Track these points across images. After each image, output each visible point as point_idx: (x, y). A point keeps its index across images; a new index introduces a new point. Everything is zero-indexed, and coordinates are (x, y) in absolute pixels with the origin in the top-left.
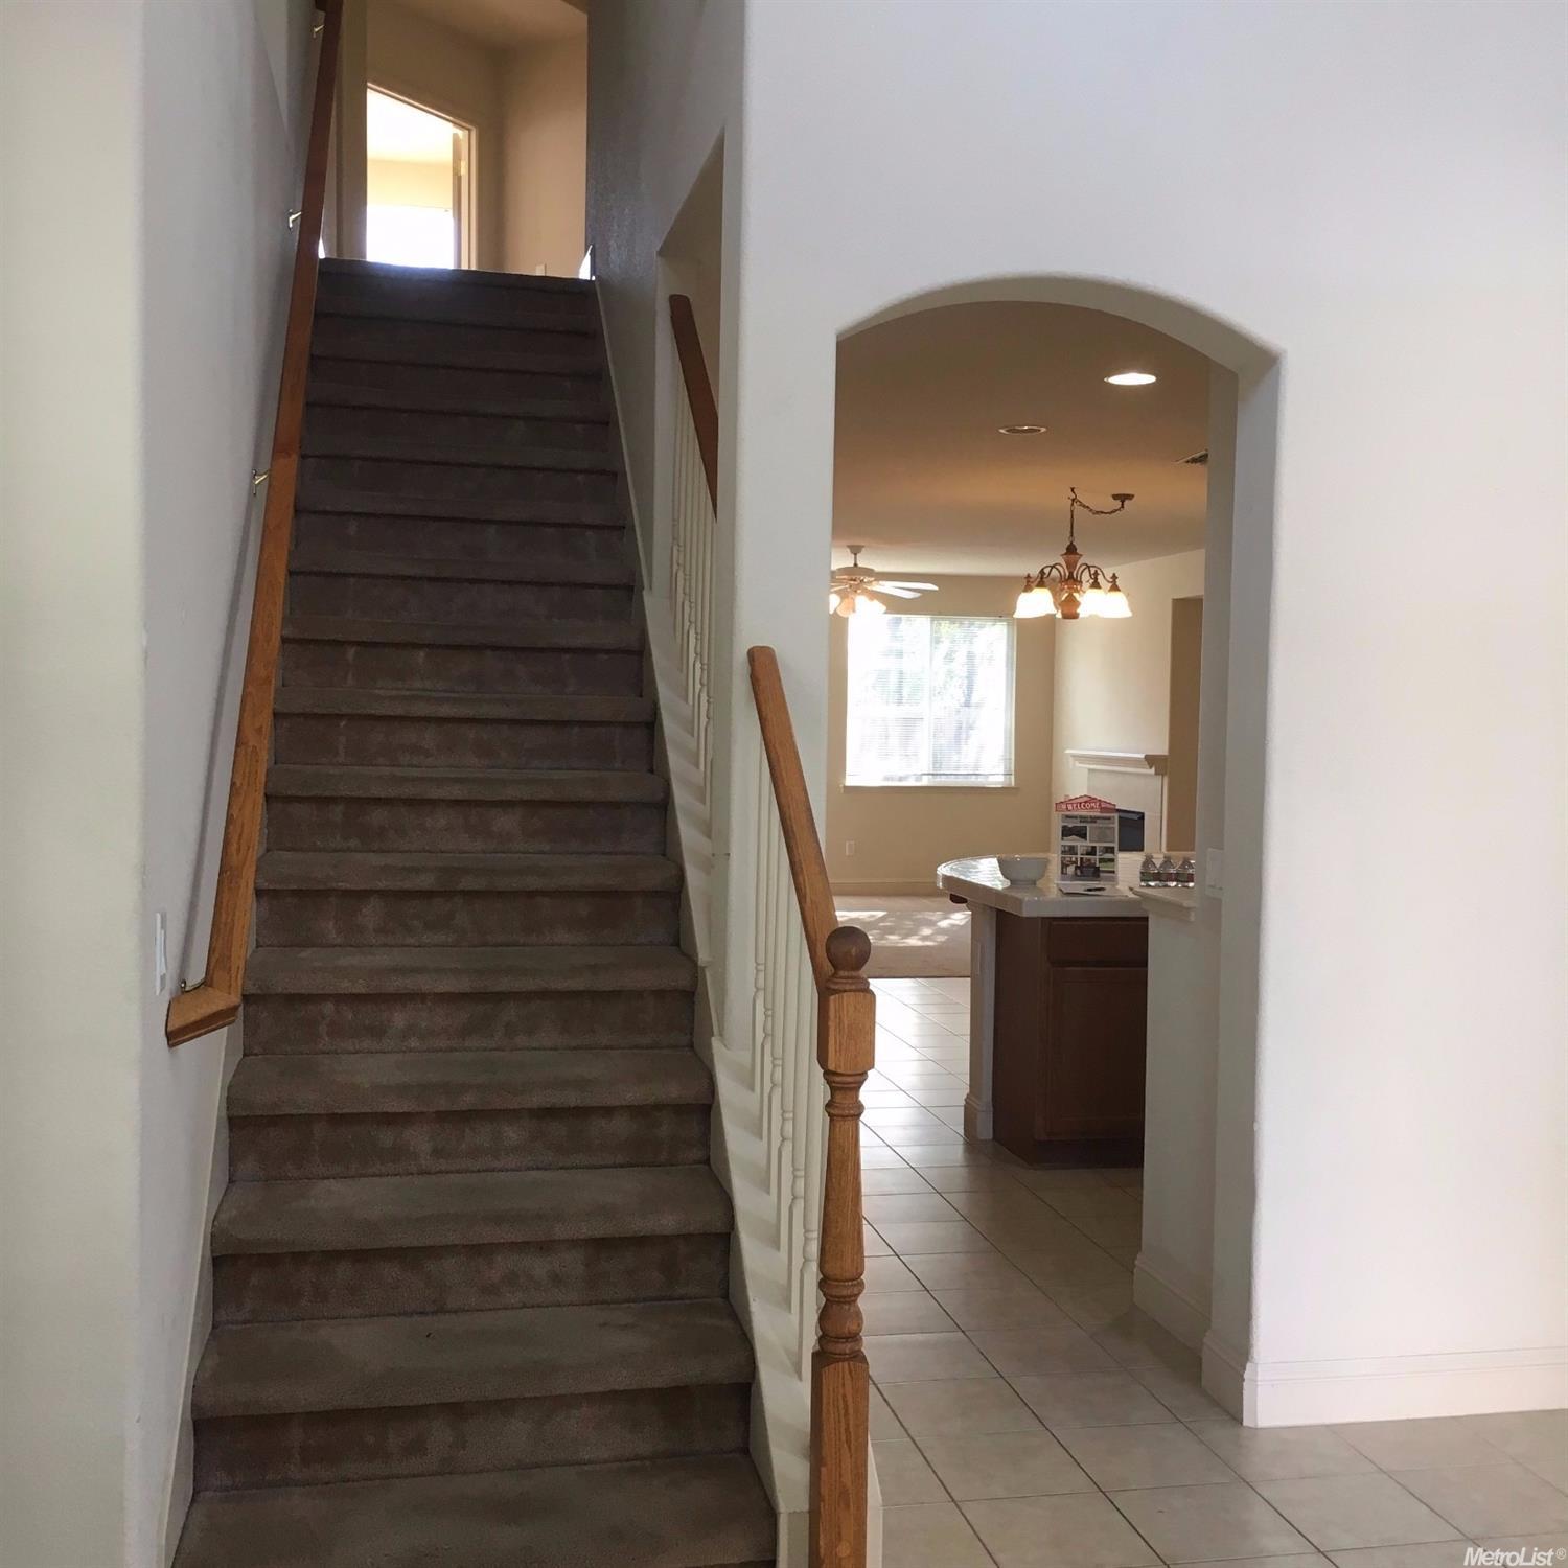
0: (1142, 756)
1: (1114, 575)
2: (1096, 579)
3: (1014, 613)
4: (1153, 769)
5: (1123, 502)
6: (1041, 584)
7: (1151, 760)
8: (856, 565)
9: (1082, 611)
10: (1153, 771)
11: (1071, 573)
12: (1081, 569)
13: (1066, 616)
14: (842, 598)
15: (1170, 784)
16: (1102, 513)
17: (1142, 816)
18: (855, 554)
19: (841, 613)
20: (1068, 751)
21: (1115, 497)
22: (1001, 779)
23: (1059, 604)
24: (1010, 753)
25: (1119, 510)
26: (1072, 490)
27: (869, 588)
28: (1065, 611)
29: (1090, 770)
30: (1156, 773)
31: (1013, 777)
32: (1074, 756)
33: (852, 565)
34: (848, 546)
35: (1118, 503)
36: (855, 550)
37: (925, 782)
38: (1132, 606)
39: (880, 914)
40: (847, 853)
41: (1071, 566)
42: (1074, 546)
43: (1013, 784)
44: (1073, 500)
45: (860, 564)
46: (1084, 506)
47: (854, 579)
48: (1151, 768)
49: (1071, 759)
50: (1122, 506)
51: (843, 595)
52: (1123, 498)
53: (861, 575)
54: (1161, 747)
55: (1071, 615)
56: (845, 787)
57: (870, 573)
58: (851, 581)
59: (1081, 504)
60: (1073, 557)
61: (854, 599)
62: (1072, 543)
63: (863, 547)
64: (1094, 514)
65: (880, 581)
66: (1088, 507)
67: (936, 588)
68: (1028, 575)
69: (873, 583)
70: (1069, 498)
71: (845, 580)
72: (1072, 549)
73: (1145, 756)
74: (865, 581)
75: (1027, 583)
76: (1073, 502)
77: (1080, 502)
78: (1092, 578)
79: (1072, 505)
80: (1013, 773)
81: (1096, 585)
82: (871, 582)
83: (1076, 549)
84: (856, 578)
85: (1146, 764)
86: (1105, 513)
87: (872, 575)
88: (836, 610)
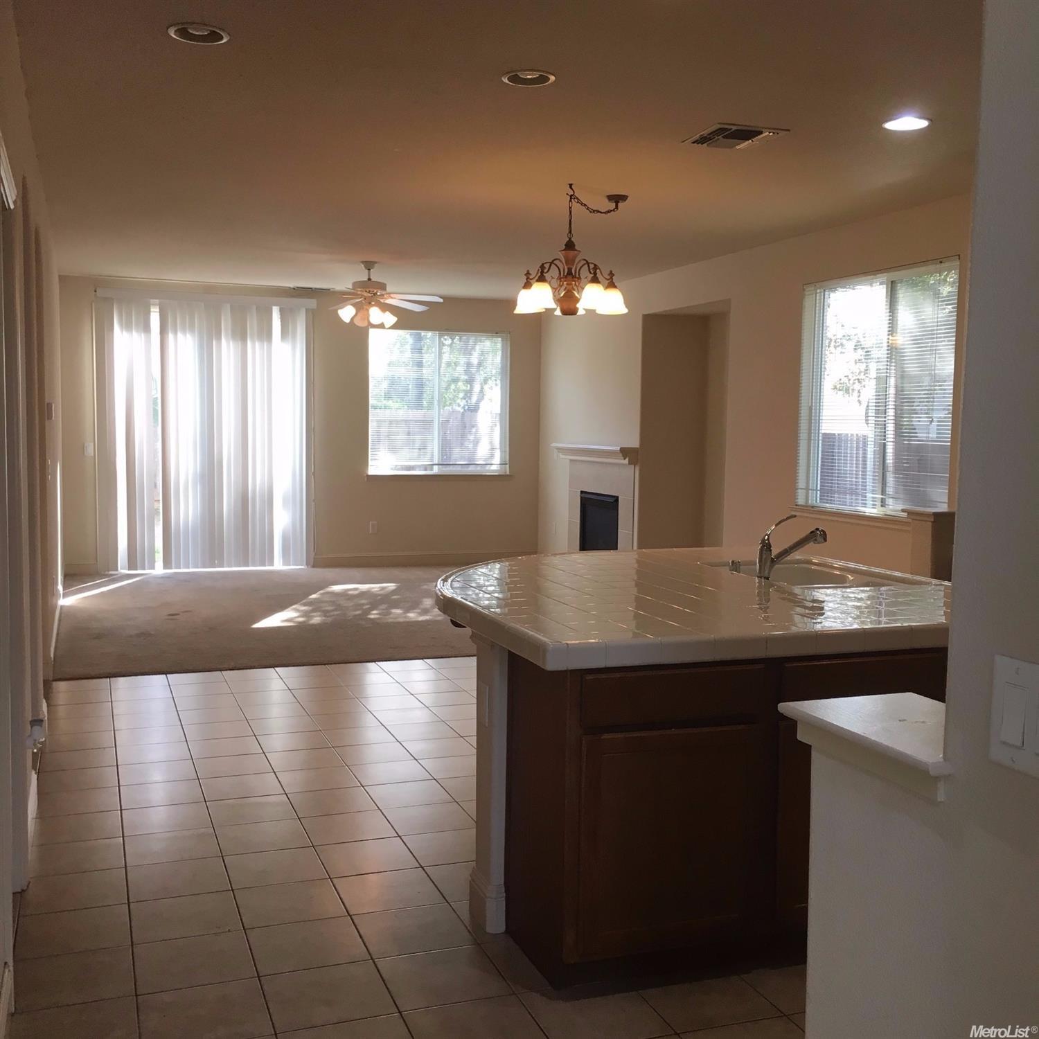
0: (619, 449)
1: (611, 272)
2: (595, 274)
3: (515, 309)
4: (627, 459)
5: (617, 203)
6: (541, 279)
7: (625, 452)
8: (369, 279)
9: (582, 307)
10: (626, 461)
11: (570, 270)
12: (580, 265)
13: (565, 313)
14: (358, 310)
15: (640, 470)
16: (598, 212)
17: (616, 499)
18: (369, 270)
19: (359, 323)
20: (553, 445)
21: (610, 198)
22: (498, 467)
23: (559, 301)
24: (506, 447)
25: (614, 210)
26: (571, 185)
27: (382, 301)
28: (565, 307)
29: (571, 460)
30: (630, 463)
31: (508, 466)
32: (559, 449)
33: (366, 279)
34: (362, 262)
35: (613, 205)
36: (369, 266)
37: (436, 470)
38: (627, 304)
39: (391, 586)
40: (370, 532)
41: (569, 261)
42: (573, 242)
43: (508, 473)
44: (571, 196)
45: (373, 279)
46: (582, 204)
47: (369, 293)
48: (625, 459)
49: (555, 450)
50: (617, 207)
51: (359, 307)
52: (617, 199)
53: (376, 288)
54: (634, 442)
55: (569, 311)
56: (368, 476)
57: (382, 286)
58: (365, 294)
59: (579, 201)
60: (571, 253)
61: (368, 310)
62: (570, 239)
63: (376, 263)
64: (591, 212)
65: (392, 295)
66: (585, 205)
67: (441, 300)
68: (528, 271)
69: (385, 296)
70: (567, 194)
71: (359, 293)
72: (570, 246)
73: (621, 448)
74: (379, 294)
75: (527, 279)
76: (571, 198)
77: (577, 199)
78: (590, 273)
79: (570, 201)
80: (508, 462)
81: (595, 280)
82: (383, 295)
83: (574, 245)
84: (370, 291)
85: (621, 455)
86: (601, 213)
87: (385, 289)
88: (352, 319)
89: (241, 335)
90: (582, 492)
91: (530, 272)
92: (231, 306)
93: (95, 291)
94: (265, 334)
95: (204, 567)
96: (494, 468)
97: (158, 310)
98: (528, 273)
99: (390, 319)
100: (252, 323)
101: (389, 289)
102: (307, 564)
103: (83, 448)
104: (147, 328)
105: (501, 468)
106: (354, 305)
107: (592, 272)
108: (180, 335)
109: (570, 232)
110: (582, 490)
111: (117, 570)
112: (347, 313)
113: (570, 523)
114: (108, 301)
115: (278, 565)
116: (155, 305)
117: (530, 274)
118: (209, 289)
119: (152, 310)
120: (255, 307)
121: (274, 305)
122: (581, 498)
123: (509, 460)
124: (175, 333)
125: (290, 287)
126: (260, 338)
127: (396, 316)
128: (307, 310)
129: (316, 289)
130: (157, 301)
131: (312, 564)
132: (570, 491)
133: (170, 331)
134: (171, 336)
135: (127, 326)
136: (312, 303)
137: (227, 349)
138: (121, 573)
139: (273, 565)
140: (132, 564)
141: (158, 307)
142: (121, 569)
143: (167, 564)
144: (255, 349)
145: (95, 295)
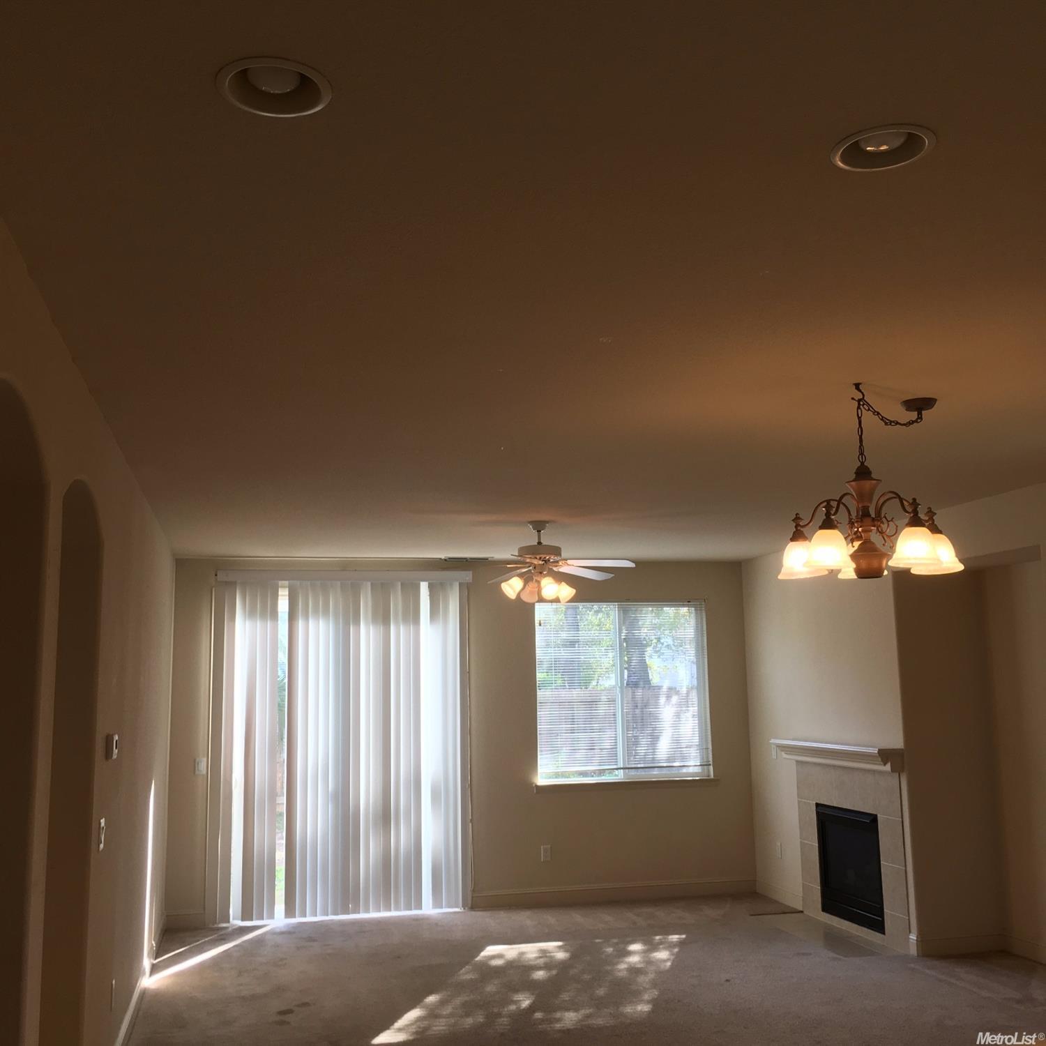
0: (876, 750)
2: (915, 512)
3: (779, 572)
4: (889, 765)
5: (920, 411)
6: (828, 524)
7: (885, 755)
8: (539, 543)
10: (888, 767)
11: (866, 510)
12: (883, 500)
13: (863, 575)
14: (526, 583)
15: (908, 781)
16: (897, 423)
17: (875, 818)
18: (539, 531)
19: (526, 598)
20: (772, 741)
21: (911, 403)
22: (698, 770)
23: (853, 556)
24: (707, 743)
26: (857, 386)
27: (555, 569)
28: (864, 566)
29: (797, 762)
30: (893, 770)
31: (711, 767)
32: (780, 746)
33: (536, 543)
34: (531, 522)
35: (914, 415)
36: (539, 526)
41: (864, 496)
42: (867, 468)
43: (712, 777)
44: (859, 401)
45: (544, 542)
46: (874, 412)
47: (540, 560)
48: (885, 765)
49: (775, 750)
50: (920, 417)
51: (527, 578)
52: (920, 405)
54: (896, 741)
55: (872, 571)
56: (537, 787)
57: (557, 551)
58: (536, 562)
59: (870, 408)
60: (867, 484)
61: (539, 582)
62: (862, 463)
63: (548, 522)
64: (886, 424)
65: (569, 562)
66: (878, 414)
67: (632, 565)
68: (797, 514)
69: (560, 563)
70: (853, 399)
71: (528, 560)
72: (863, 473)
73: (880, 751)
74: (551, 560)
75: (796, 527)
76: (859, 404)
77: (868, 404)
78: (907, 512)
79: (859, 408)
80: (711, 763)
81: (916, 522)
82: (557, 562)
83: (870, 473)
84: (540, 558)
85: (880, 759)
86: (900, 424)
87: (560, 555)
88: (519, 595)
89: (383, 617)
90: (818, 805)
91: (801, 516)
92: (372, 584)
93: (216, 575)
94: (412, 616)
95: (335, 913)
96: (691, 770)
97: (287, 593)
98: (797, 518)
99: (566, 591)
100: (396, 601)
101: (564, 555)
102: (464, 906)
103: (195, 764)
104: (274, 614)
105: (703, 770)
106: (521, 576)
107: (910, 510)
108: (311, 622)
109: (862, 454)
110: (818, 802)
111: (229, 922)
112: (512, 587)
113: (803, 845)
114: (231, 585)
115: (428, 909)
116: (283, 587)
117: (799, 518)
118: (346, 567)
119: (280, 593)
120: (399, 583)
121: (422, 581)
122: (818, 813)
123: (713, 762)
124: (307, 618)
125: (440, 559)
126: (406, 619)
127: (575, 588)
128: (461, 585)
129: (471, 559)
130: (286, 583)
131: (470, 906)
132: (799, 802)
133: (300, 618)
134: (300, 624)
135: (251, 613)
136: (467, 576)
137: (367, 635)
138: (234, 925)
139: (421, 909)
140: (247, 914)
141: (287, 589)
142: (233, 919)
143: (290, 912)
144: (399, 632)
145: (216, 580)
